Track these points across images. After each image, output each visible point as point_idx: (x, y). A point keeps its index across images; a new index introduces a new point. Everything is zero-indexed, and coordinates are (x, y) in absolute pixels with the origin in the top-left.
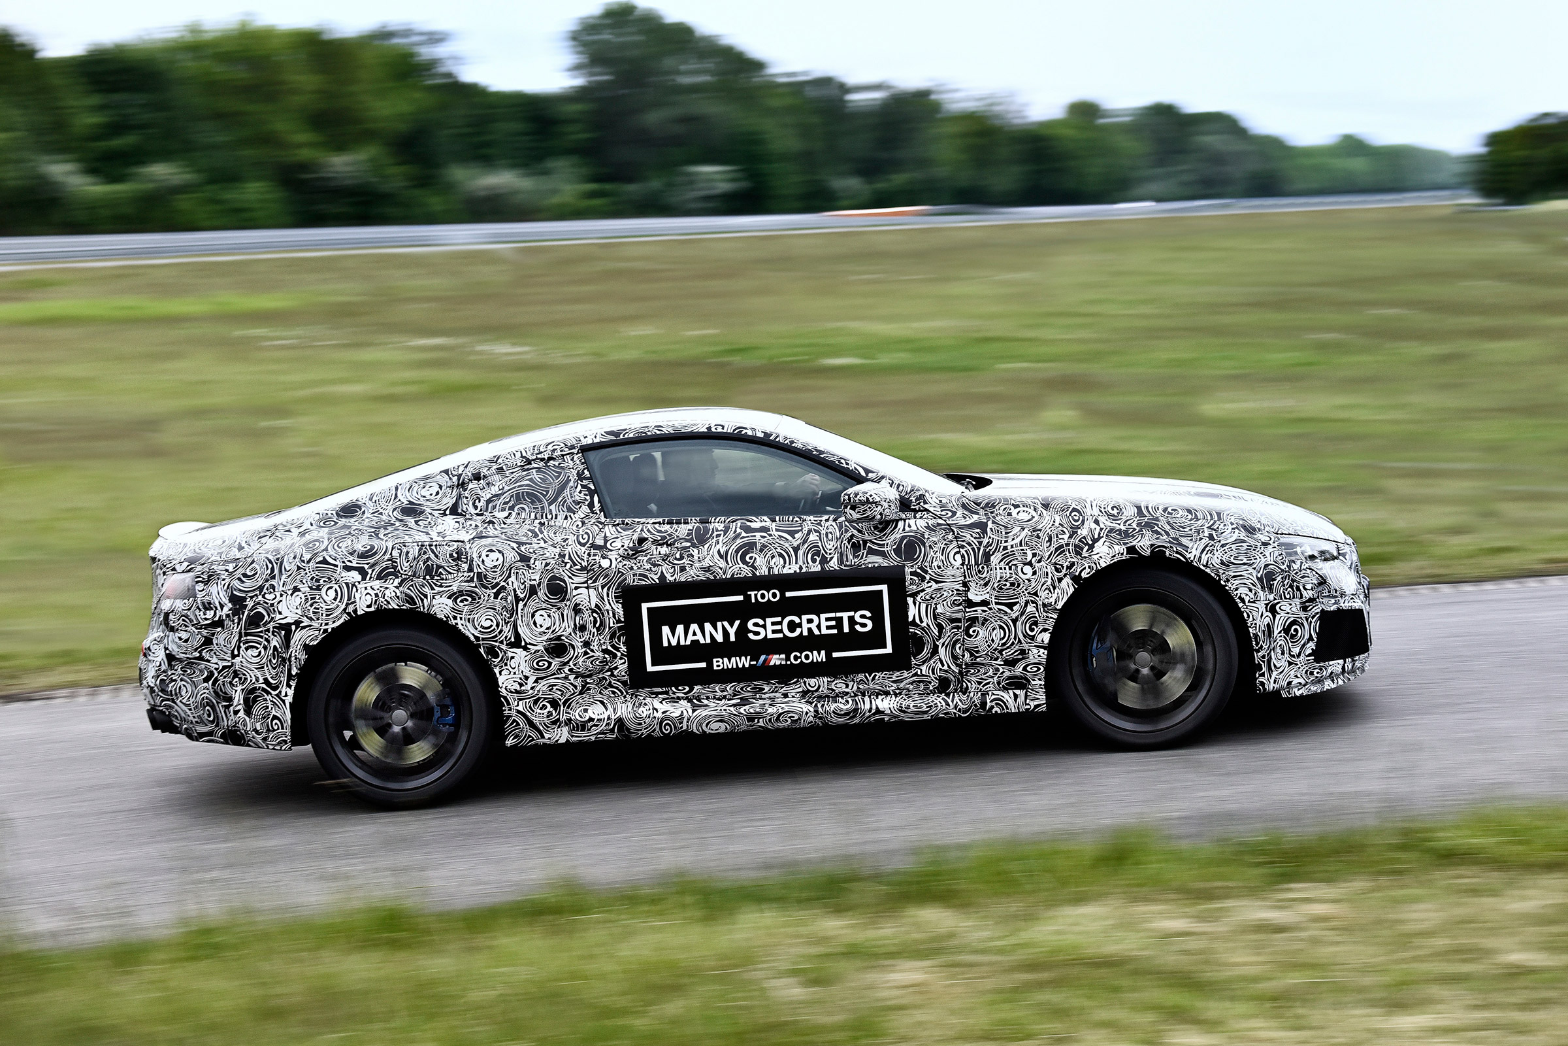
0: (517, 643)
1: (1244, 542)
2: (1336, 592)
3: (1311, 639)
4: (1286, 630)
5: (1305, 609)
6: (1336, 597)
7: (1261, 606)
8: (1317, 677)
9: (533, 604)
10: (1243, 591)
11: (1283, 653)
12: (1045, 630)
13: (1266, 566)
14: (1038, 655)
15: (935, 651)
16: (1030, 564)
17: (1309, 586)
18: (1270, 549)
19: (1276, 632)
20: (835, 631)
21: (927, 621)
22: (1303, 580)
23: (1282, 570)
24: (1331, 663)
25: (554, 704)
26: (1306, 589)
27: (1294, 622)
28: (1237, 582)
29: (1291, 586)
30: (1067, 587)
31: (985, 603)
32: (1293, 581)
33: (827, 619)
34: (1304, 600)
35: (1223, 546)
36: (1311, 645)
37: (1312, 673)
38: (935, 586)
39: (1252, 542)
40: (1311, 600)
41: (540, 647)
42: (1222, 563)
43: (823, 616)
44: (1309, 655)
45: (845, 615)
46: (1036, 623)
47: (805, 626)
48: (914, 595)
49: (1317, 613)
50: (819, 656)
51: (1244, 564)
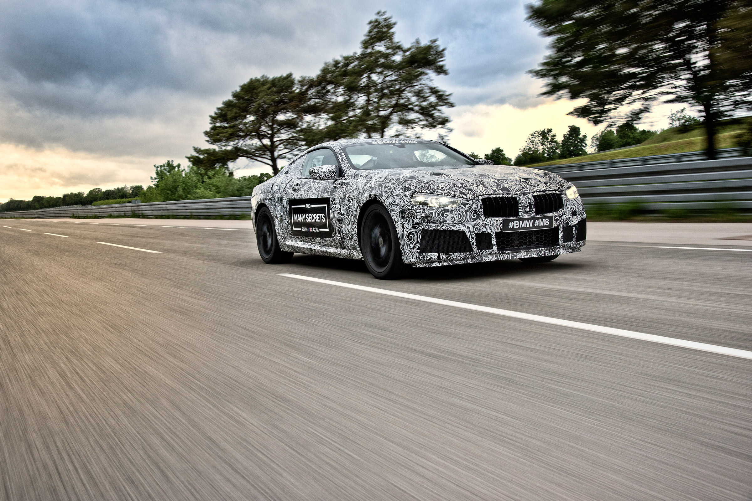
0: (276, 217)
1: (400, 195)
2: (437, 221)
3: (418, 242)
4: (408, 236)
5: (415, 227)
6: (437, 223)
7: (399, 223)
8: (421, 260)
9: (278, 204)
10: (395, 217)
11: (407, 247)
12: (355, 227)
13: (403, 206)
14: (356, 237)
15: (336, 232)
16: (352, 200)
17: (418, 217)
18: (407, 199)
19: (405, 237)
20: (319, 221)
21: (334, 220)
22: (416, 214)
23: (408, 209)
24: (429, 254)
25: (284, 237)
26: (417, 218)
27: (410, 233)
28: (393, 213)
29: (411, 217)
30: (359, 211)
31: (343, 214)
32: (412, 214)
33: (318, 216)
34: (414, 223)
35: (392, 196)
36: (418, 245)
37: (419, 258)
38: (335, 206)
39: (402, 195)
40: (418, 224)
41: (279, 219)
42: (390, 204)
43: (318, 215)
44: (418, 249)
45: (321, 215)
46: (353, 224)
47: (315, 218)
48: (331, 209)
49: (420, 230)
50: (317, 230)
51: (396, 205)
